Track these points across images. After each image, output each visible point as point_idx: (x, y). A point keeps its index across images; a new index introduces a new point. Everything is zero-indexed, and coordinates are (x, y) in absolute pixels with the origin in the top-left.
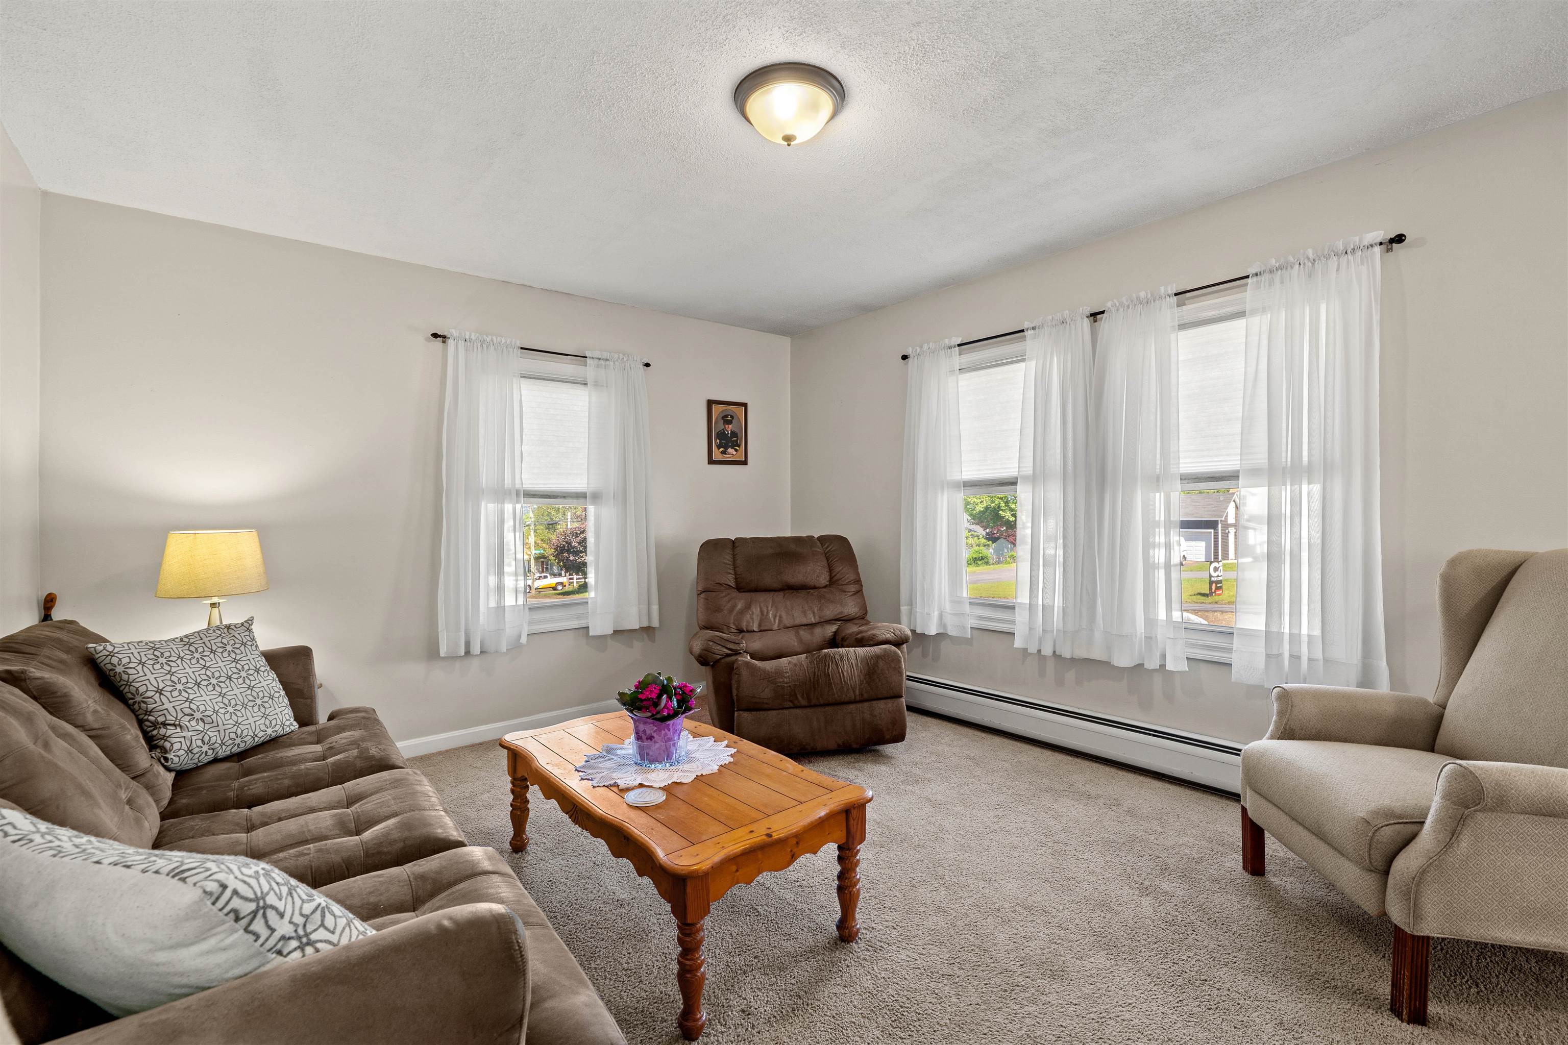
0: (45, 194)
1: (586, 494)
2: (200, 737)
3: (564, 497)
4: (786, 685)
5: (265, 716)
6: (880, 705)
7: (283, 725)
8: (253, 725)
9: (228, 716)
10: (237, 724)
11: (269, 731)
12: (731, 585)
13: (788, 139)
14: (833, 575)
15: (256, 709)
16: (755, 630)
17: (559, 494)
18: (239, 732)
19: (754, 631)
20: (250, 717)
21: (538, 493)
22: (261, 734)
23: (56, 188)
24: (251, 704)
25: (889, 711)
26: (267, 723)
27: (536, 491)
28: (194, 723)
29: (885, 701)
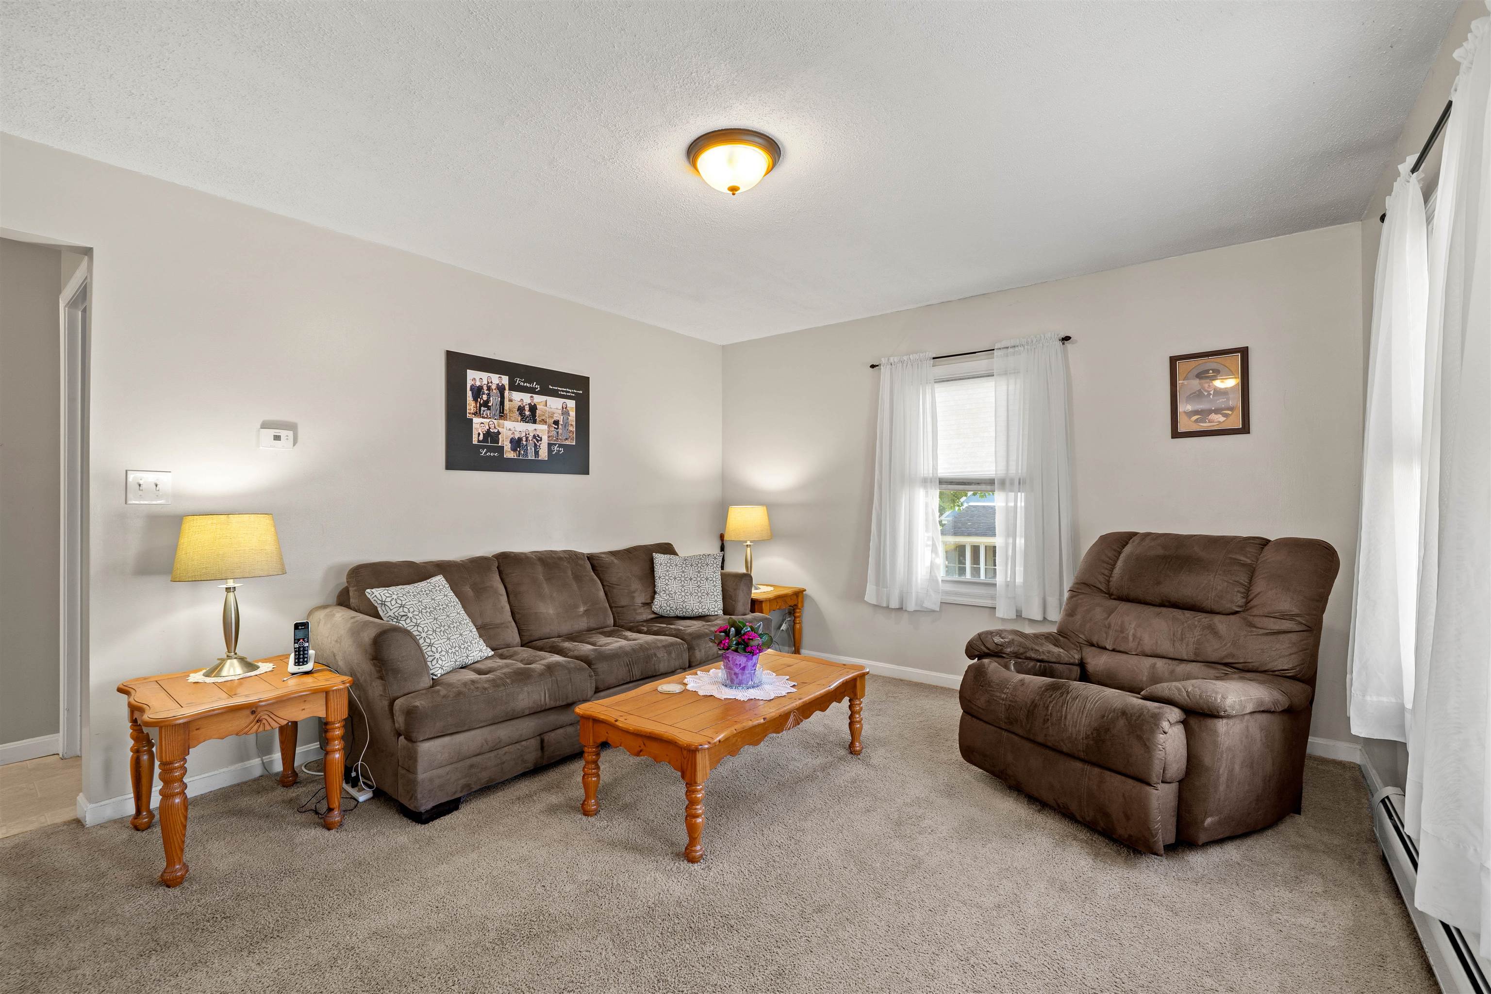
0: (723, 346)
1: (994, 480)
2: (666, 602)
3: (978, 483)
4: (1001, 702)
5: (700, 602)
6: (1114, 781)
7: (709, 609)
8: (692, 605)
9: (680, 597)
10: (684, 602)
11: (700, 610)
12: (1102, 589)
13: (734, 189)
14: (1250, 598)
15: (697, 597)
16: (1107, 647)
17: (974, 481)
18: (684, 606)
19: (1105, 648)
20: (692, 600)
21: (954, 481)
22: (696, 611)
23: (724, 343)
24: (695, 594)
25: (1124, 795)
26: (700, 606)
27: (952, 479)
28: (665, 595)
29: (1123, 778)
